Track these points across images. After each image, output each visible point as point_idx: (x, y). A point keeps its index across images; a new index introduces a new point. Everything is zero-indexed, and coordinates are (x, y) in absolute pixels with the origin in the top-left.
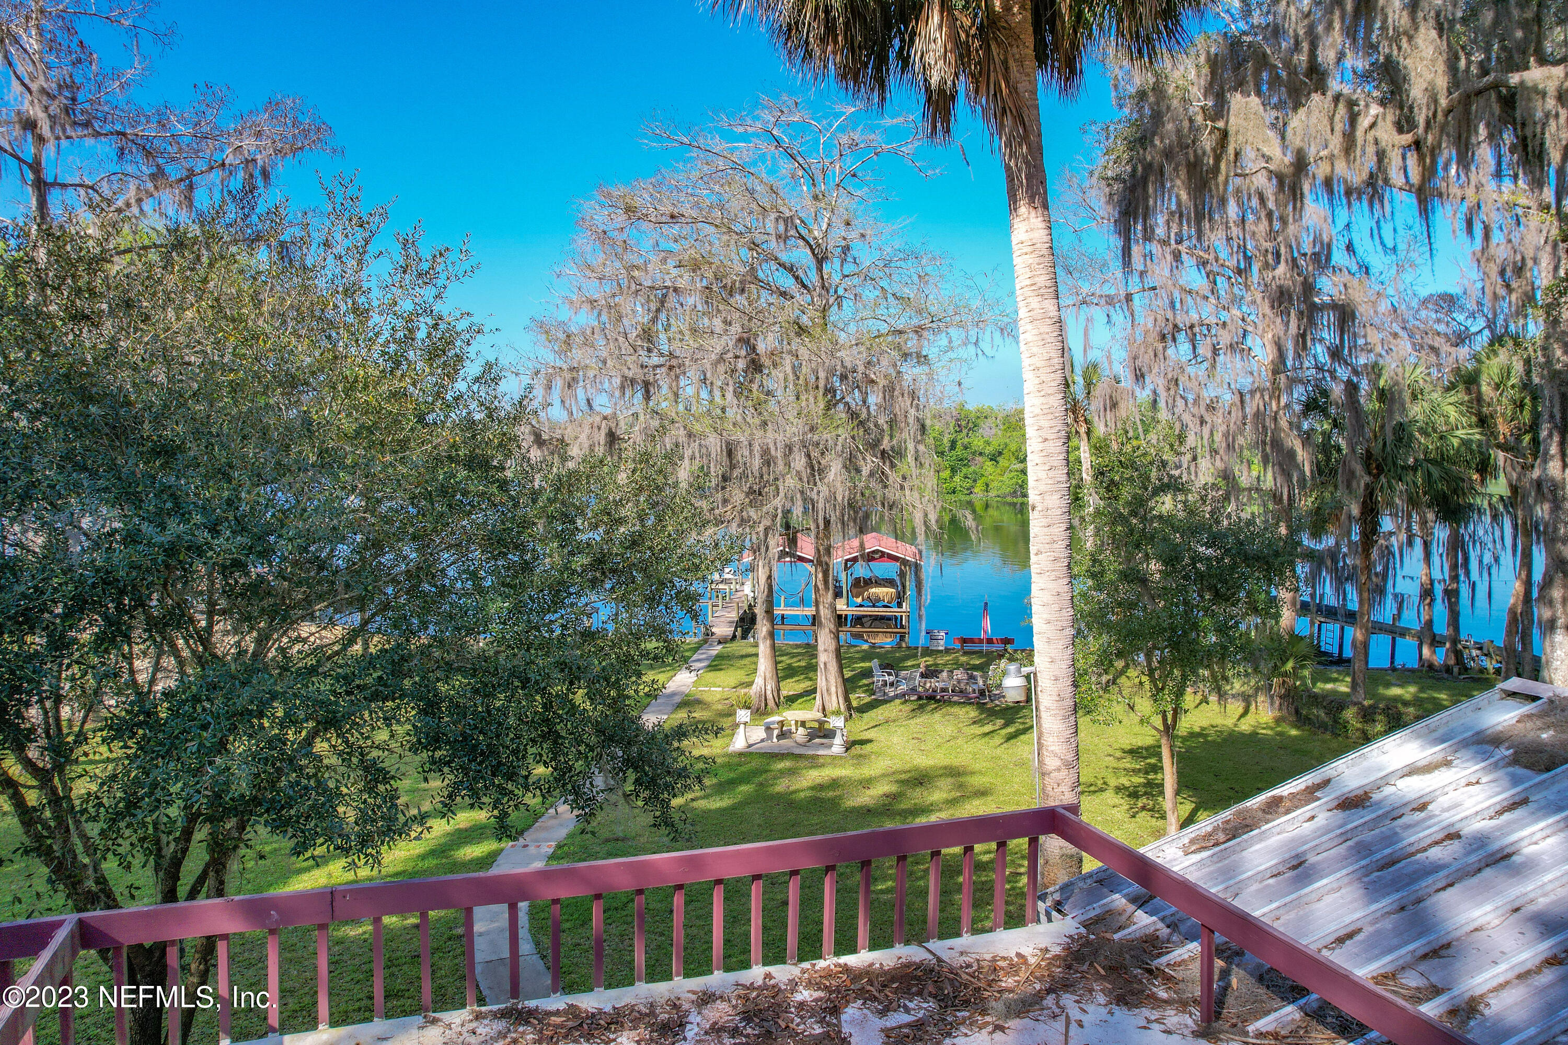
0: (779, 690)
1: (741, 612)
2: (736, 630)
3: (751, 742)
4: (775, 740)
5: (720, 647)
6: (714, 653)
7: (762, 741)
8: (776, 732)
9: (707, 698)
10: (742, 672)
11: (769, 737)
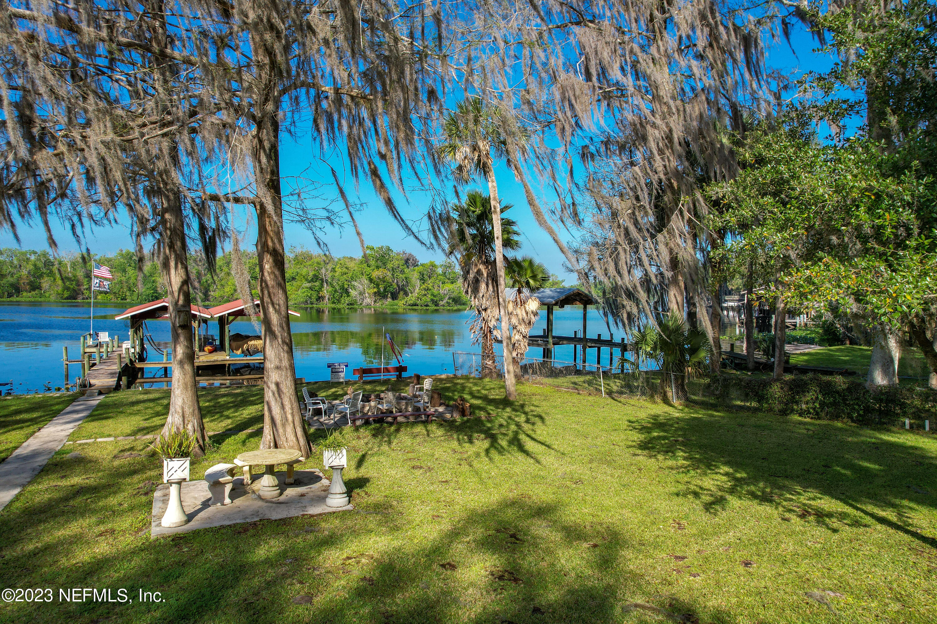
0: (202, 429)
1: (123, 365)
2: (120, 379)
3: (189, 510)
4: (227, 500)
5: (102, 397)
6: (95, 403)
7: (206, 504)
8: (228, 489)
9: (91, 453)
10: (138, 418)
11: (217, 497)
